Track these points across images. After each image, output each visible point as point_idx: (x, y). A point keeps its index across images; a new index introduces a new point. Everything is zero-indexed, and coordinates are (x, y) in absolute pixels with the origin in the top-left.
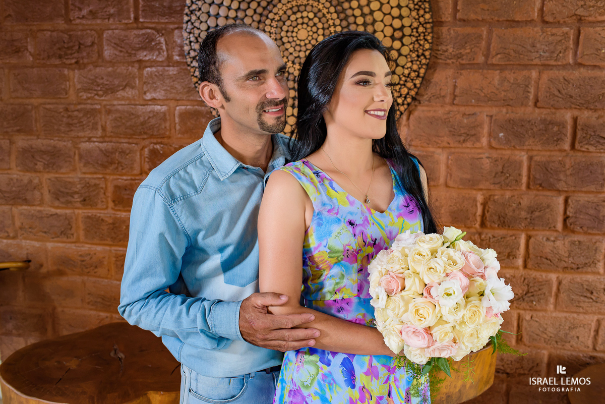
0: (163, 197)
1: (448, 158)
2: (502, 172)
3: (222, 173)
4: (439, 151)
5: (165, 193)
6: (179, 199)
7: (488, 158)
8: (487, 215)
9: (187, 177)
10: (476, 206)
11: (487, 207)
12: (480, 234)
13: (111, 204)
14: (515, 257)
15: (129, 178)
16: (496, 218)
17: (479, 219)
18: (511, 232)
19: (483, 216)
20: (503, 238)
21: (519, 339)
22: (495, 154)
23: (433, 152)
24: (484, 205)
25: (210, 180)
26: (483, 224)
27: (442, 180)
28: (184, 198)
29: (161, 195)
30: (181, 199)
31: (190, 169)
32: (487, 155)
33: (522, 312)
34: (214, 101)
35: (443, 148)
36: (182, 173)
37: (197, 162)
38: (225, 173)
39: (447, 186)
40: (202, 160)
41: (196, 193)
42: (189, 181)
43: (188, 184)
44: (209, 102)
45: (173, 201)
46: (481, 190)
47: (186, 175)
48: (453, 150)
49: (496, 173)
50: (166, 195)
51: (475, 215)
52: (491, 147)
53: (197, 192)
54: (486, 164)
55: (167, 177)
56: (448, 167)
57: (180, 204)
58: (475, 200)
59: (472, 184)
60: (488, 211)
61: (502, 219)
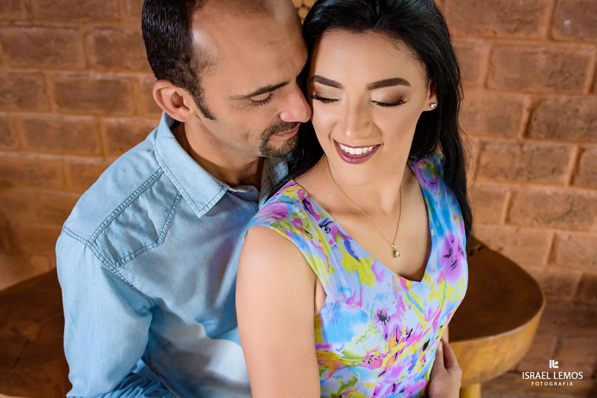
0: (101, 259)
1: (492, 53)
2: (561, 72)
3: (198, 204)
4: (480, 42)
5: (104, 251)
6: (128, 258)
7: (545, 52)
8: (534, 123)
9: (139, 219)
10: (521, 112)
11: (534, 114)
12: (521, 146)
13: (55, 106)
14: (561, 173)
15: (73, 73)
16: (544, 127)
17: (522, 128)
18: (559, 144)
19: (529, 124)
20: (550, 150)
21: (552, 259)
22: (553, 48)
23: (473, 44)
24: (532, 111)
25: (178, 220)
26: (527, 134)
27: (481, 80)
28: (136, 256)
29: (97, 254)
30: (131, 258)
31: (143, 202)
32: (543, 49)
33: (559, 232)
34: (181, 110)
35: (487, 38)
36: (129, 212)
37: (154, 188)
38: (202, 204)
39: (486, 86)
40: (161, 182)
41: (155, 245)
42: (143, 224)
43: (141, 230)
44: (173, 113)
45: (117, 264)
46: (530, 93)
47: (137, 215)
48: (499, 41)
49: (553, 73)
50: (106, 254)
51: (518, 123)
52: (550, 38)
53: (156, 241)
54: (542, 60)
55: (105, 223)
56: (491, 63)
57: (131, 267)
58: (520, 106)
59: (520, 85)
60: (535, 119)
61: (552, 129)
